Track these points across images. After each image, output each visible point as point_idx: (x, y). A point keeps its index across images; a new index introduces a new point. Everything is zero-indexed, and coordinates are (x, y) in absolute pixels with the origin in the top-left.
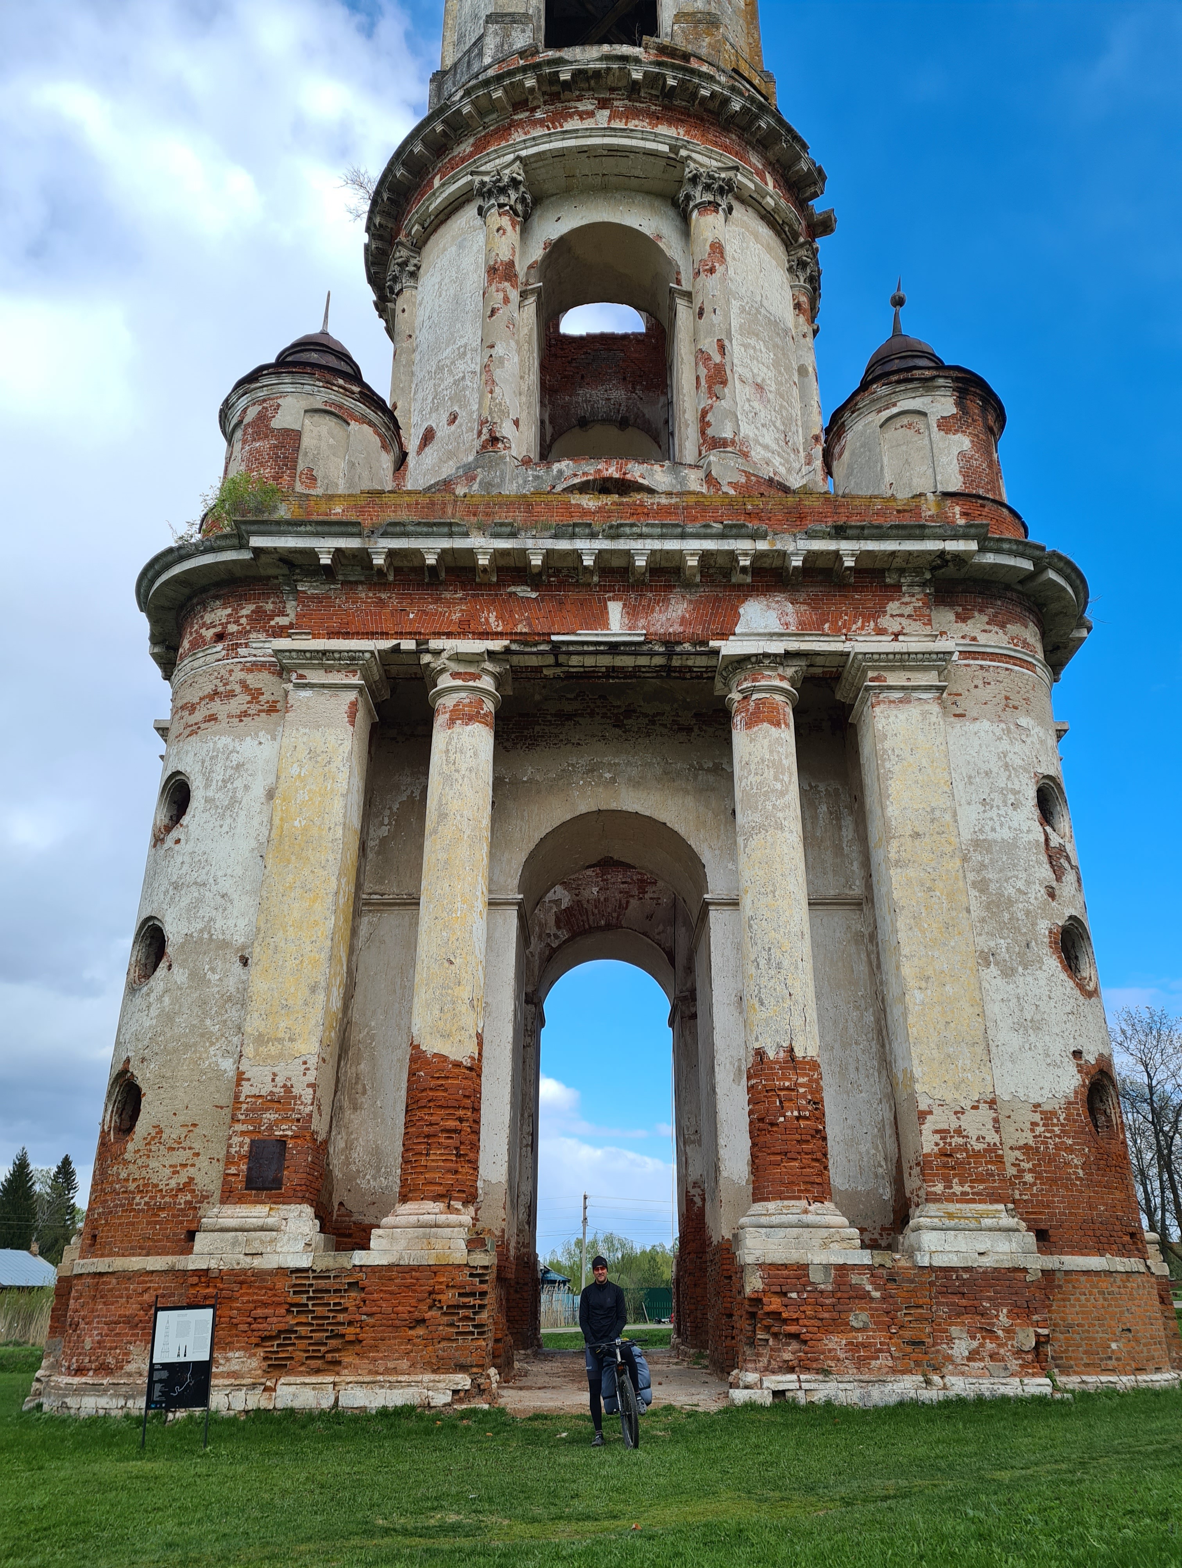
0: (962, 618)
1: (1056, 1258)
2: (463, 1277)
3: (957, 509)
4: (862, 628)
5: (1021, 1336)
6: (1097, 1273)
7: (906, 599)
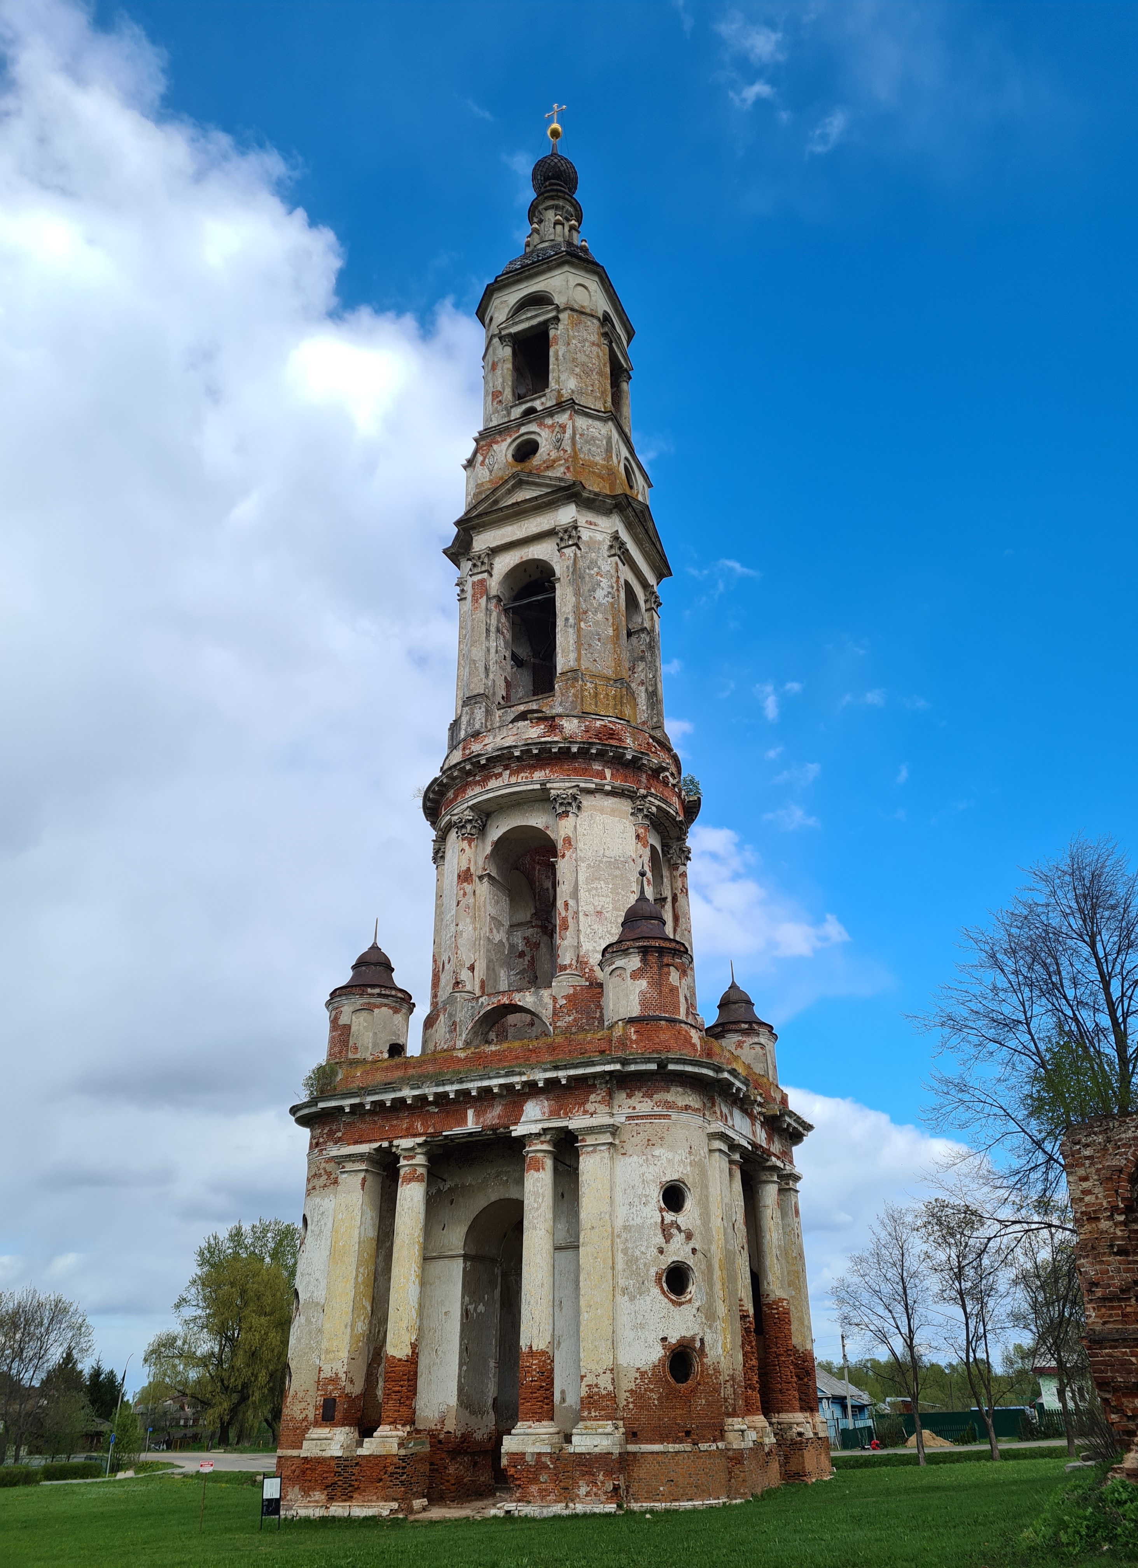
0: (629, 1096)
1: (637, 1446)
2: (396, 1460)
3: (633, 1029)
4: (577, 1111)
5: (607, 1485)
6: (657, 1453)
7: (599, 1092)
